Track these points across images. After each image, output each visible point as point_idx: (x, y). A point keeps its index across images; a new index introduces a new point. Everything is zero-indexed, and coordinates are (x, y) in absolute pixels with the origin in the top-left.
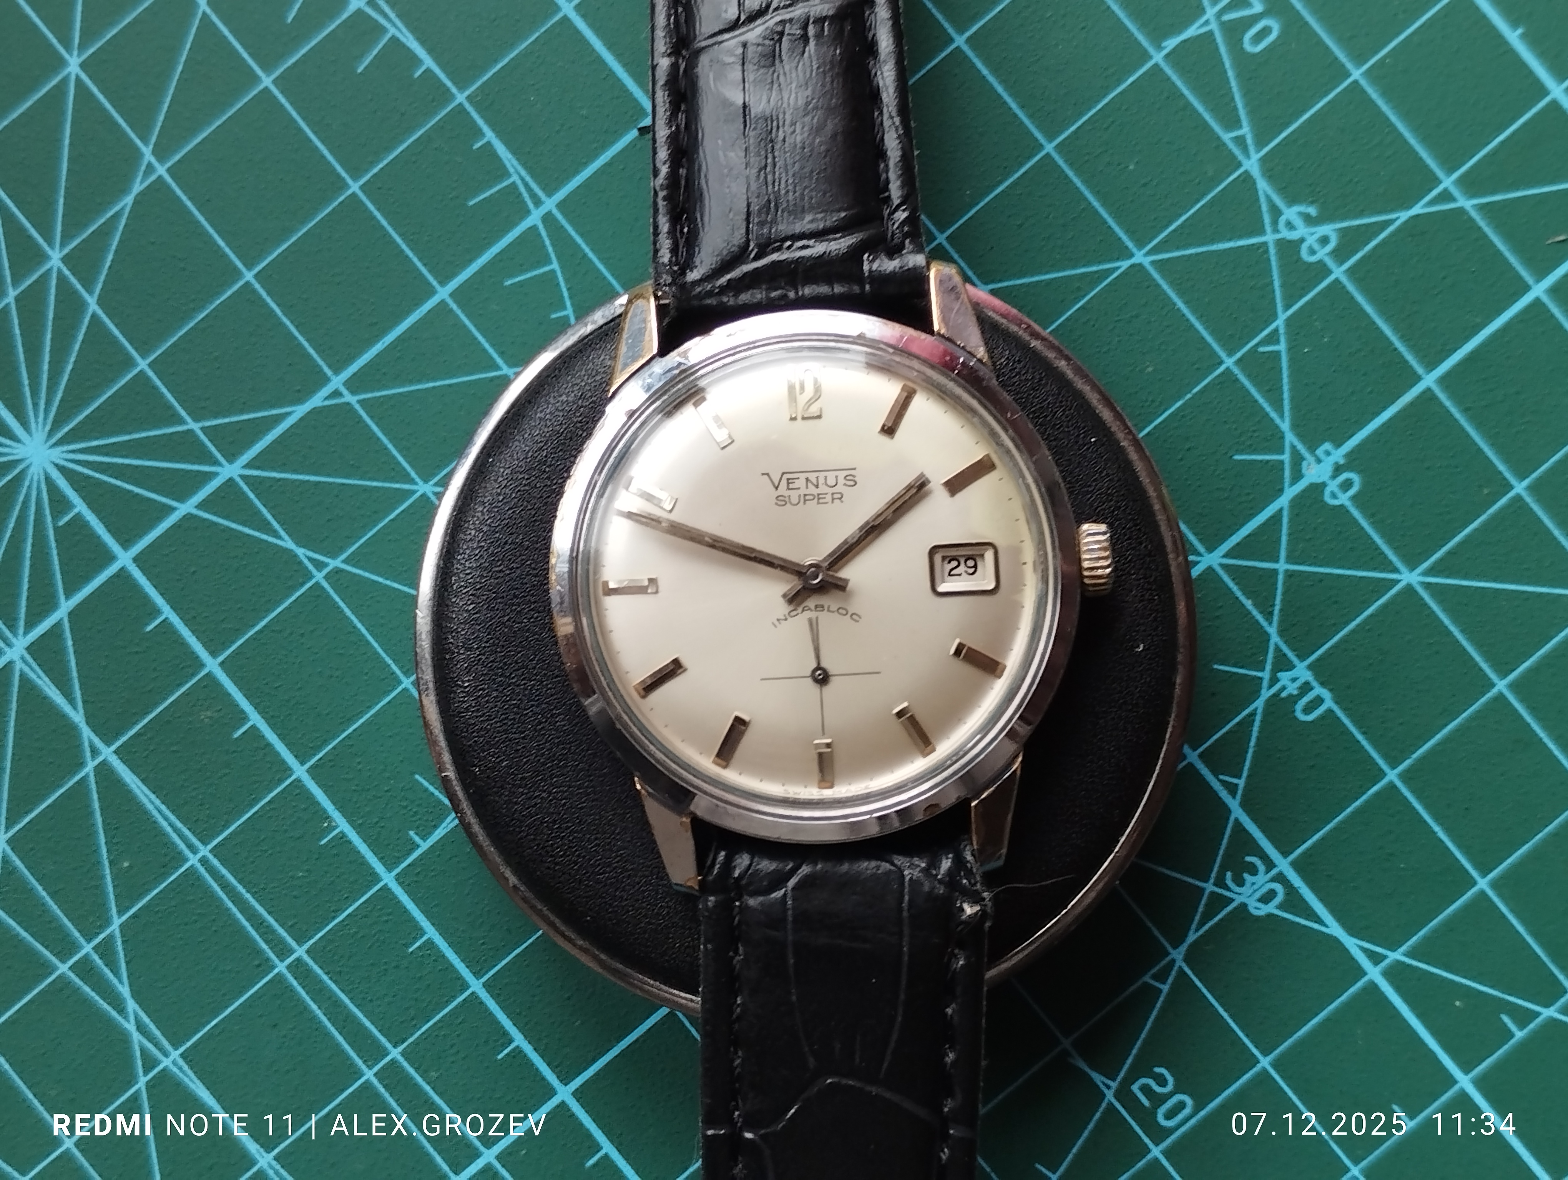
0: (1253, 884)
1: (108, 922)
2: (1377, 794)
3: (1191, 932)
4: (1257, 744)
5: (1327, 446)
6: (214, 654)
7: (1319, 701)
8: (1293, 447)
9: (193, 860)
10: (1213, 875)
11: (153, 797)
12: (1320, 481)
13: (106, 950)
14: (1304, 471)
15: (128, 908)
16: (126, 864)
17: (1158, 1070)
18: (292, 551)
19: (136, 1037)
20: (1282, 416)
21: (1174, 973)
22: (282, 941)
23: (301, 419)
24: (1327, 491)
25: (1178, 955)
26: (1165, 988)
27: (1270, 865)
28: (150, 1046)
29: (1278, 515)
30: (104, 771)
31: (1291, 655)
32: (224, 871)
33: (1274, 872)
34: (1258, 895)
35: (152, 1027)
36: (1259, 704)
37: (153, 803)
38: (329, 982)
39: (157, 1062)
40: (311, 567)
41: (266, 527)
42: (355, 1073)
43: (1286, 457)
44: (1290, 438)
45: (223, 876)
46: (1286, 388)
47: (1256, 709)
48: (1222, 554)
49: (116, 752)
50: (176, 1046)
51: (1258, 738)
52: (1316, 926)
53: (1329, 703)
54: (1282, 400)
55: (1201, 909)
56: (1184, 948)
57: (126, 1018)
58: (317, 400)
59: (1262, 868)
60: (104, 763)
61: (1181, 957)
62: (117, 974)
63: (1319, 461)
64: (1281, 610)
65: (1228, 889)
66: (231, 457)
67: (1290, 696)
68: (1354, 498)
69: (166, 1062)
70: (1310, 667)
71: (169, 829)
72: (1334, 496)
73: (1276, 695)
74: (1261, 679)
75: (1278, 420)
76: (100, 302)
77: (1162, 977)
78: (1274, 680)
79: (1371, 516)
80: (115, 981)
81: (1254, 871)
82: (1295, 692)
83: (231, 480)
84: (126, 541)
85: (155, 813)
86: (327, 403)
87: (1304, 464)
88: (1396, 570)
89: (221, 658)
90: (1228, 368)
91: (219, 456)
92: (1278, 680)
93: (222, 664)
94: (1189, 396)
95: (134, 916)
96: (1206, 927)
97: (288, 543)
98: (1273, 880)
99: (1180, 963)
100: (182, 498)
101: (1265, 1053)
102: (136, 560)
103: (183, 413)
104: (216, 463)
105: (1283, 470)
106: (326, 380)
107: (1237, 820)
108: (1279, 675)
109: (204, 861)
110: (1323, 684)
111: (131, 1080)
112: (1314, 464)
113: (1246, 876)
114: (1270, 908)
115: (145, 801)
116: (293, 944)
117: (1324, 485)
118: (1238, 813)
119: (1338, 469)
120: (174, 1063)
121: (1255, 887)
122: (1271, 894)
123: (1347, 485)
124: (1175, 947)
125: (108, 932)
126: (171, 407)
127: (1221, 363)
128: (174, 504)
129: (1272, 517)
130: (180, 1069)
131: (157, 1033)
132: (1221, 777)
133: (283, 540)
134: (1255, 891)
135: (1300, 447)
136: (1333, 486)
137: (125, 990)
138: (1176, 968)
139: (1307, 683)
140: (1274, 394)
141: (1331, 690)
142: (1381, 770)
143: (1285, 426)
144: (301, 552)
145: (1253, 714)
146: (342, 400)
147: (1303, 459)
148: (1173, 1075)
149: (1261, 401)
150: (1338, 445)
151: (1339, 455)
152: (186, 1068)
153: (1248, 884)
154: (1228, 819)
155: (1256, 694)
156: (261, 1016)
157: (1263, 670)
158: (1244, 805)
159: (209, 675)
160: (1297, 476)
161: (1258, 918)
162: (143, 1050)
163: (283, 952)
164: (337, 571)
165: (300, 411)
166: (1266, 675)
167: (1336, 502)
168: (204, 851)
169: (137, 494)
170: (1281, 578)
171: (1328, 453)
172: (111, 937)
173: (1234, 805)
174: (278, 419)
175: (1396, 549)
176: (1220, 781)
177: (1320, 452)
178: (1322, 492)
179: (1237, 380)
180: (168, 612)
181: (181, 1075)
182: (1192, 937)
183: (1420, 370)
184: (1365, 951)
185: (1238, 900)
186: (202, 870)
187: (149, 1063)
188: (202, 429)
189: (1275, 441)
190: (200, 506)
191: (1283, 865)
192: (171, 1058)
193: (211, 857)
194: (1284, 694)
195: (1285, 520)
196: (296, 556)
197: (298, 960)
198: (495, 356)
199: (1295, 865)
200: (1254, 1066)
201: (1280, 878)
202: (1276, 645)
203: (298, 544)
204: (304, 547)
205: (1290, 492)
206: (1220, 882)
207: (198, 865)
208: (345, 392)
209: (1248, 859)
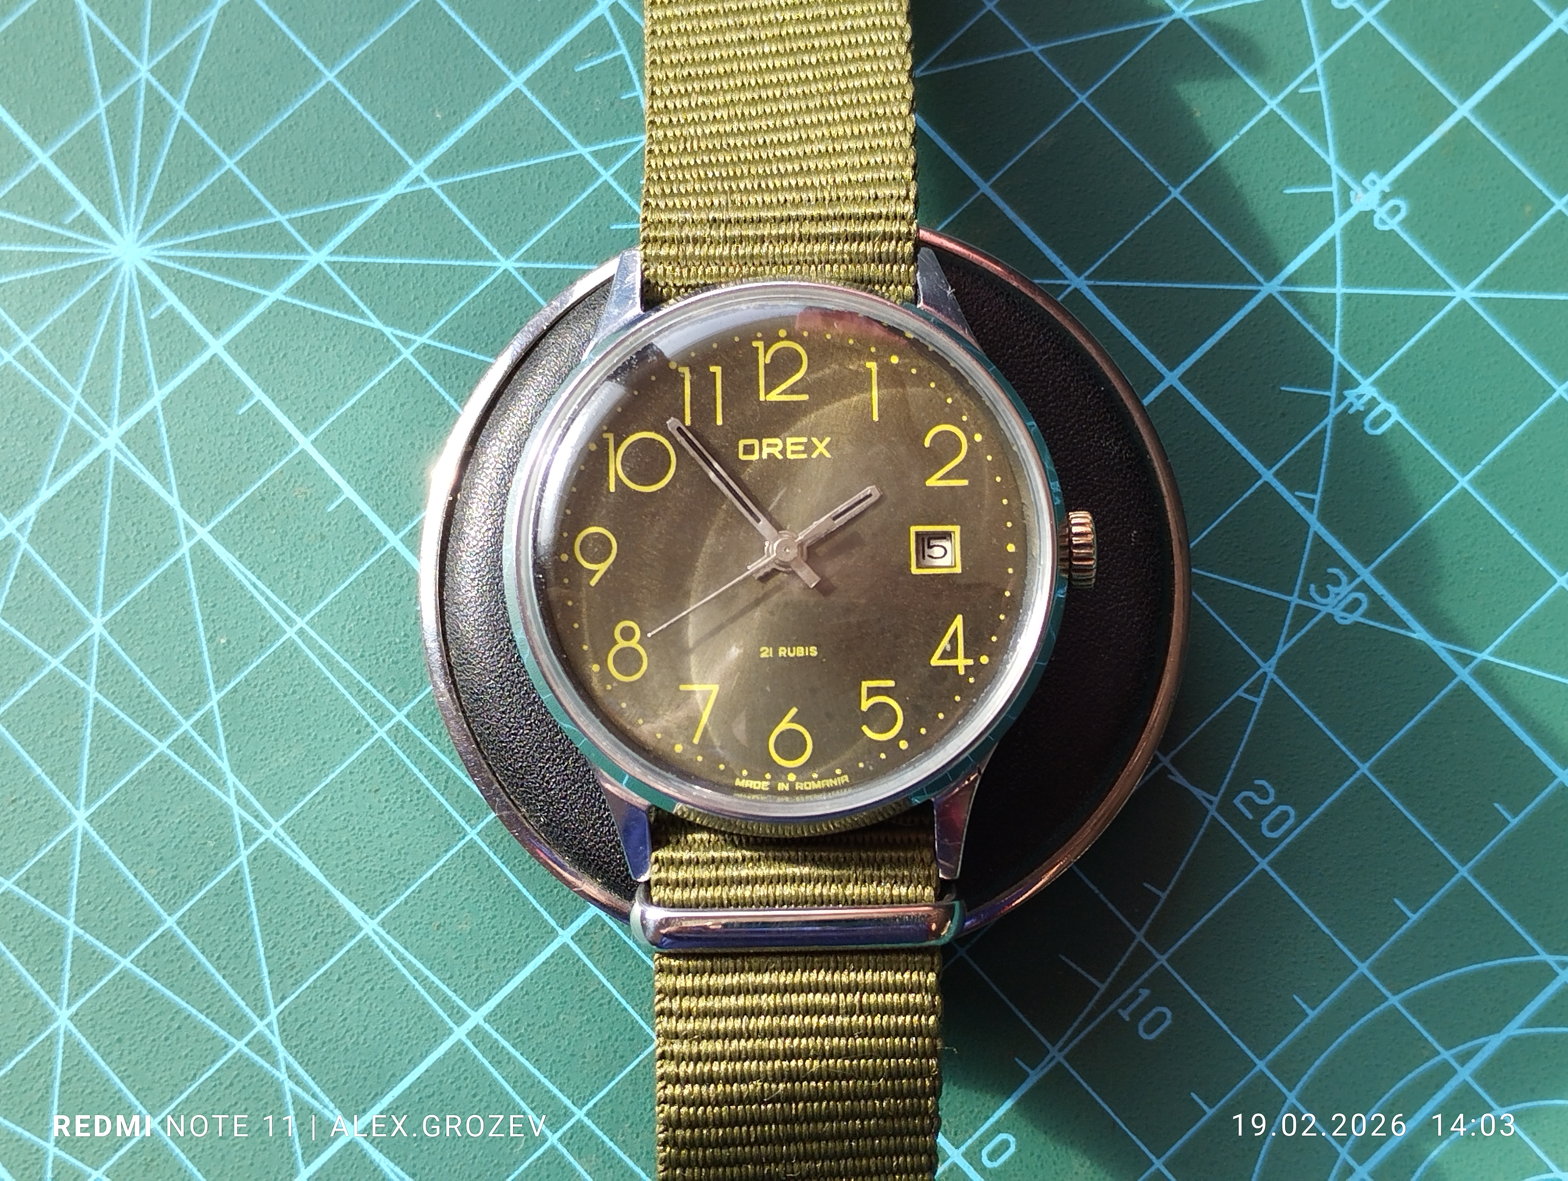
0: (1338, 594)
1: (207, 697)
2: (1450, 500)
3: (1280, 645)
4: (1330, 460)
5: (1372, 176)
6: (305, 431)
7: (1386, 415)
8: (1340, 179)
9: (291, 633)
10: (1297, 588)
11: (249, 574)
12: (1368, 209)
13: (204, 726)
14: (1352, 201)
15: (227, 683)
16: (223, 641)
17: (1257, 782)
18: (379, 330)
19: (237, 810)
20: (1327, 152)
21: (1266, 687)
22: (380, 705)
23: (385, 206)
24: (1376, 218)
25: (1269, 667)
26: (1259, 701)
27: (1352, 575)
28: (251, 819)
29: (1331, 243)
30: (201, 549)
31: (1355, 374)
32: (321, 642)
33: (1358, 581)
34: (1343, 605)
35: (253, 799)
36: (1329, 421)
37: (249, 580)
38: (430, 745)
39: (259, 833)
40: (398, 345)
41: (353, 309)
42: (458, 833)
43: (1334, 188)
44: (1337, 171)
45: (321, 647)
46: (1328, 125)
47: (1326, 426)
48: (1280, 282)
49: (210, 532)
50: (277, 817)
51: (1330, 454)
52: (1402, 632)
53: (1396, 416)
54: (1326, 136)
55: (1288, 622)
56: (1274, 661)
57: (226, 793)
58: (399, 188)
59: (1344, 579)
60: (200, 543)
61: (1272, 670)
62: (216, 749)
63: (1365, 190)
64: (1341, 332)
65: (1314, 601)
66: (318, 244)
67: (1358, 411)
68: (1403, 223)
69: (268, 834)
70: (1375, 383)
71: (265, 604)
72: (1382, 221)
73: (1345, 411)
74: (1329, 397)
75: (1323, 155)
76: (188, 108)
77: (1254, 690)
78: (1341, 398)
79: (1422, 238)
80: (214, 756)
81: (1337, 582)
82: (1362, 409)
83: (319, 266)
84: (219, 329)
85: (251, 588)
86: (409, 190)
87: (1352, 194)
88: (1448, 287)
89: (313, 436)
90: (1272, 111)
91: (305, 244)
92: (1345, 398)
93: (314, 442)
94: (1236, 137)
95: (235, 690)
96: (1294, 640)
97: (377, 324)
98: (1356, 590)
99: (1271, 675)
100: (270, 285)
101: (1364, 759)
102: (227, 347)
103: (269, 206)
104: (303, 251)
105: (1332, 200)
106: (406, 168)
107: (1316, 533)
108: (1346, 393)
109: (301, 632)
110: (1388, 399)
111: (233, 853)
112: (1360, 193)
113: (1329, 587)
114: (1356, 617)
115: (240, 577)
116: (393, 709)
117: (1373, 212)
118: (1316, 526)
119: (1385, 197)
120: (276, 834)
121: (1339, 598)
122: (1356, 604)
123: (1396, 210)
124: (1265, 661)
125: (207, 707)
126: (257, 201)
127: (1265, 104)
128: (262, 292)
129: (1327, 244)
130: (282, 840)
131: (258, 805)
132: (1297, 493)
133: (370, 320)
134: (1340, 601)
135: (1347, 179)
136: (1381, 213)
137: (224, 765)
138: (1268, 681)
139: (1374, 398)
140: (1317, 128)
141: (1397, 404)
142: (1452, 477)
143: (1331, 159)
144: (388, 331)
145: (1324, 431)
146: (424, 186)
147: (1350, 189)
148: (1274, 786)
149: (1306, 138)
150: (1384, 173)
151: (1385, 183)
152: (288, 839)
153: (1332, 595)
154: (1308, 533)
155: (1325, 412)
156: (362, 782)
157: (1329, 388)
158: (1322, 519)
159: (302, 451)
160: (1347, 205)
161: (1346, 627)
162: (244, 824)
163: (382, 717)
164: (426, 346)
165: (382, 199)
166: (1332, 394)
167: (1386, 228)
168: (301, 623)
169: (227, 285)
170: (1339, 301)
171: (1374, 183)
172: (211, 711)
173: (1312, 518)
174: (362, 207)
175: (1448, 268)
176: (1296, 497)
177: (1366, 181)
178: (1372, 219)
179: (1281, 120)
180: (259, 395)
181: (282, 846)
182: (1281, 650)
183: (1454, 102)
184: (1452, 652)
185: (1325, 611)
186: (299, 641)
187: (250, 835)
188: (290, 221)
189: (1323, 174)
190: (290, 292)
191: (1365, 574)
192: (273, 830)
193: (307, 628)
194: (1352, 411)
195: (1338, 247)
196: (383, 334)
197: (399, 723)
198: (570, 137)
199: (1376, 573)
200: (1354, 773)
201: (1364, 587)
202: (1340, 364)
203: (386, 323)
204: (392, 326)
205: (1342, 221)
206: (1305, 594)
207: (296, 638)
208: (426, 179)
209: (1330, 570)
